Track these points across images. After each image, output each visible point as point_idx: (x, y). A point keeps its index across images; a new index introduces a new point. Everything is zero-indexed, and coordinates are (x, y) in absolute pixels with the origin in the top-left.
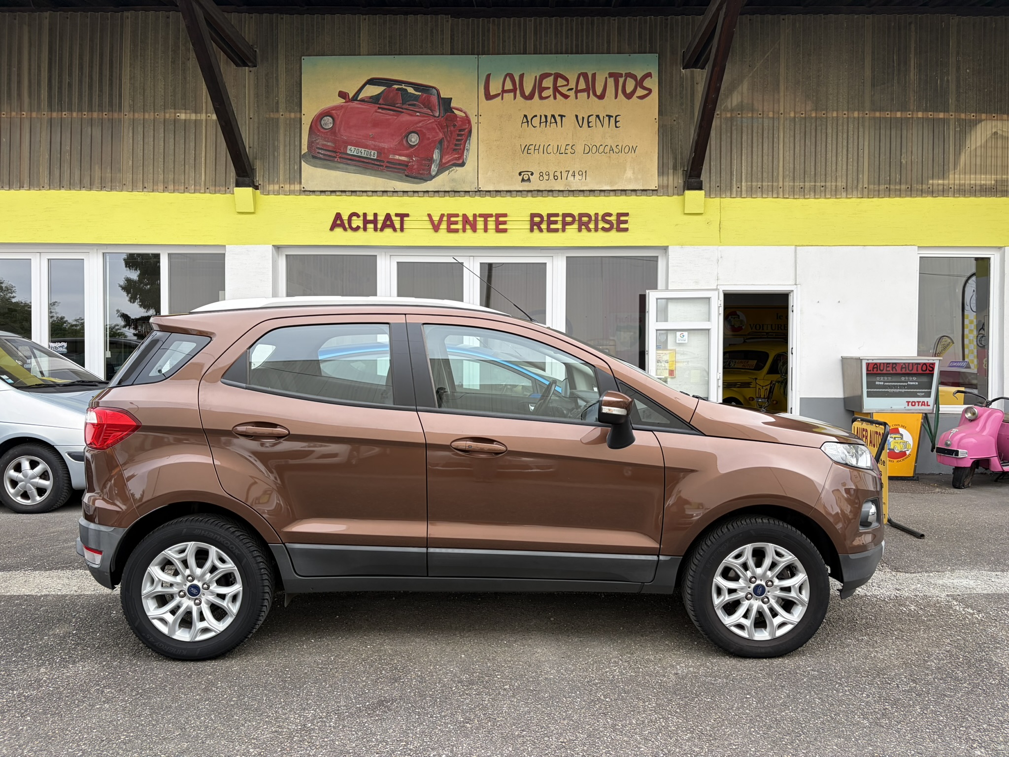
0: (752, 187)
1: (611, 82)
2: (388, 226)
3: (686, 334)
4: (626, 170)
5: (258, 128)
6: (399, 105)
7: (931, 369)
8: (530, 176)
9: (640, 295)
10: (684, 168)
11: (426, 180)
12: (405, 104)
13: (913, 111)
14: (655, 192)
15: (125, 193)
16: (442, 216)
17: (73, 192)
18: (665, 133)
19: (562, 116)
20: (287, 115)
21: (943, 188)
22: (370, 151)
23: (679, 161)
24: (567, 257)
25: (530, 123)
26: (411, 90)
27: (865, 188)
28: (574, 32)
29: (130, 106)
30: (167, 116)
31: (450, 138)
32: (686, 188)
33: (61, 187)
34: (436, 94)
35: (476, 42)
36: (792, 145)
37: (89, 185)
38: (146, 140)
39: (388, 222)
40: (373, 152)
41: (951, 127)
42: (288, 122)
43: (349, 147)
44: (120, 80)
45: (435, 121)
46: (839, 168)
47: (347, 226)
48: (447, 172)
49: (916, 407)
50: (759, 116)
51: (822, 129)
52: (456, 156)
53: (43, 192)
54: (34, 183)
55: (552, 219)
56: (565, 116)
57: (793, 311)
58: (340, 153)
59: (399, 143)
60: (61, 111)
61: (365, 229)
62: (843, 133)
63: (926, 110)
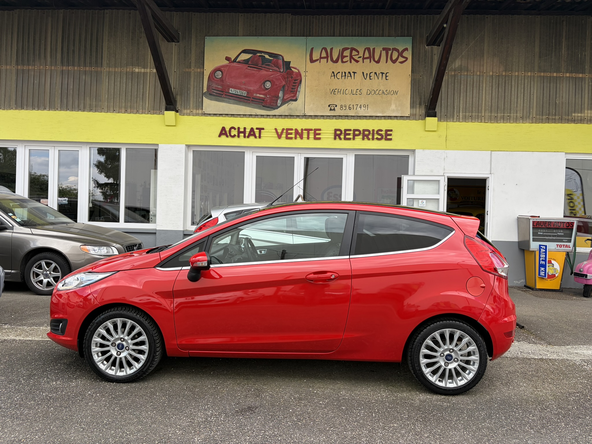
0: (466, 116)
1: (384, 53)
2: (252, 135)
3: (424, 201)
4: (391, 105)
5: (179, 77)
6: (260, 65)
7: (572, 226)
8: (335, 107)
9: (398, 178)
10: (426, 104)
11: (275, 109)
12: (263, 64)
13: (563, 73)
14: (408, 118)
15: (103, 113)
16: (283, 129)
17: (74, 112)
18: (415, 84)
19: (354, 73)
20: (196, 70)
21: (581, 118)
22: (242, 91)
23: (423, 100)
24: (355, 155)
25: (335, 76)
26: (267, 56)
27: (534, 117)
28: (363, 24)
29: (107, 64)
30: (128, 70)
31: (289, 85)
32: (426, 116)
33: (67, 109)
34: (282, 59)
35: (305, 29)
36: (490, 92)
37: (83, 108)
38: (116, 84)
39: (252, 133)
40: (244, 92)
41: (586, 82)
42: (196, 74)
43: (231, 89)
44: (102, 49)
45: (281, 75)
46: (519, 105)
47: (228, 134)
48: (287, 104)
49: (562, 248)
50: (471, 74)
51: (508, 82)
52: (292, 95)
53: (57, 112)
54: (52, 107)
55: (347, 132)
56: (356, 73)
57: (488, 189)
58: (226, 92)
59: (260, 87)
60: (68, 66)
61: (239, 136)
62: (521, 85)
63: (571, 72)
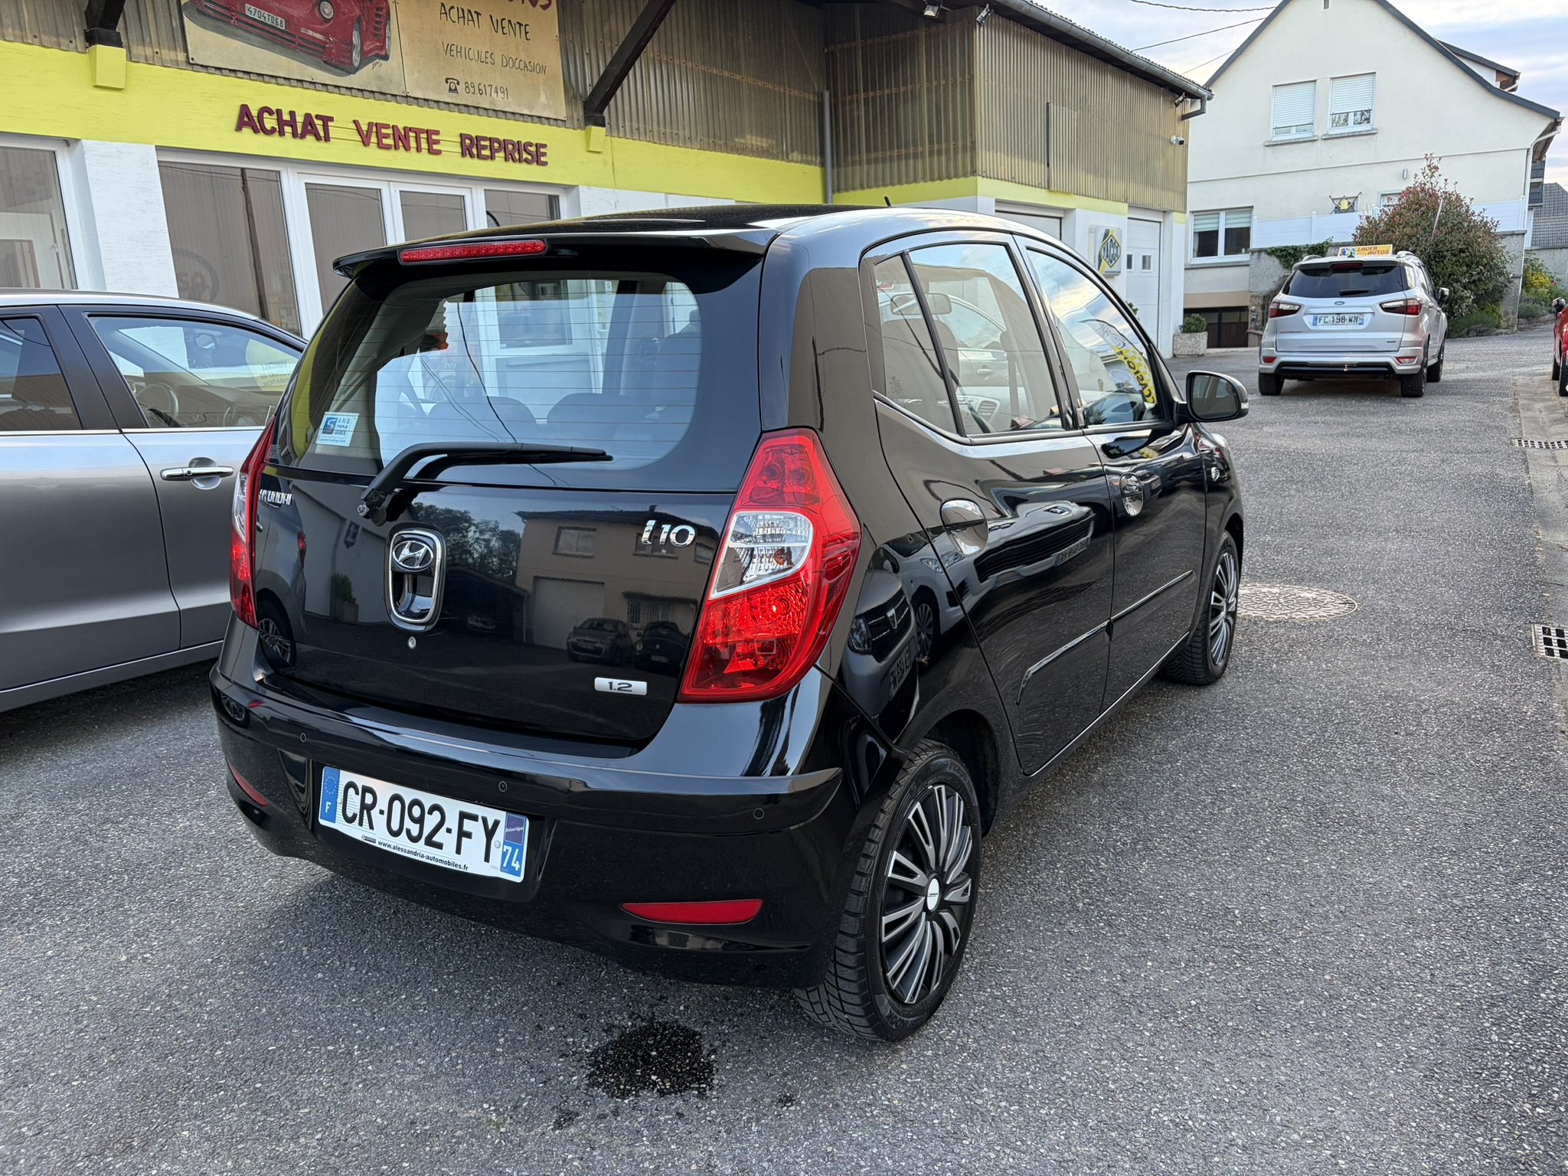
0: (631, 128)
2: (310, 132)
4: (539, 92)
8: (456, 85)
10: (582, 98)
11: (349, 73)
13: (722, 69)
14: (565, 123)
16: (369, 125)
21: (744, 146)
22: (275, 17)
24: (490, 191)
25: (448, 15)
27: (703, 140)
31: (368, 17)
32: (587, 122)
39: (309, 126)
40: (279, 19)
43: (247, 6)
47: (258, 126)
52: (378, 44)
55: (481, 143)
56: (480, 14)
58: (236, 12)
59: (311, 13)
61: (282, 133)
63: (729, 70)
